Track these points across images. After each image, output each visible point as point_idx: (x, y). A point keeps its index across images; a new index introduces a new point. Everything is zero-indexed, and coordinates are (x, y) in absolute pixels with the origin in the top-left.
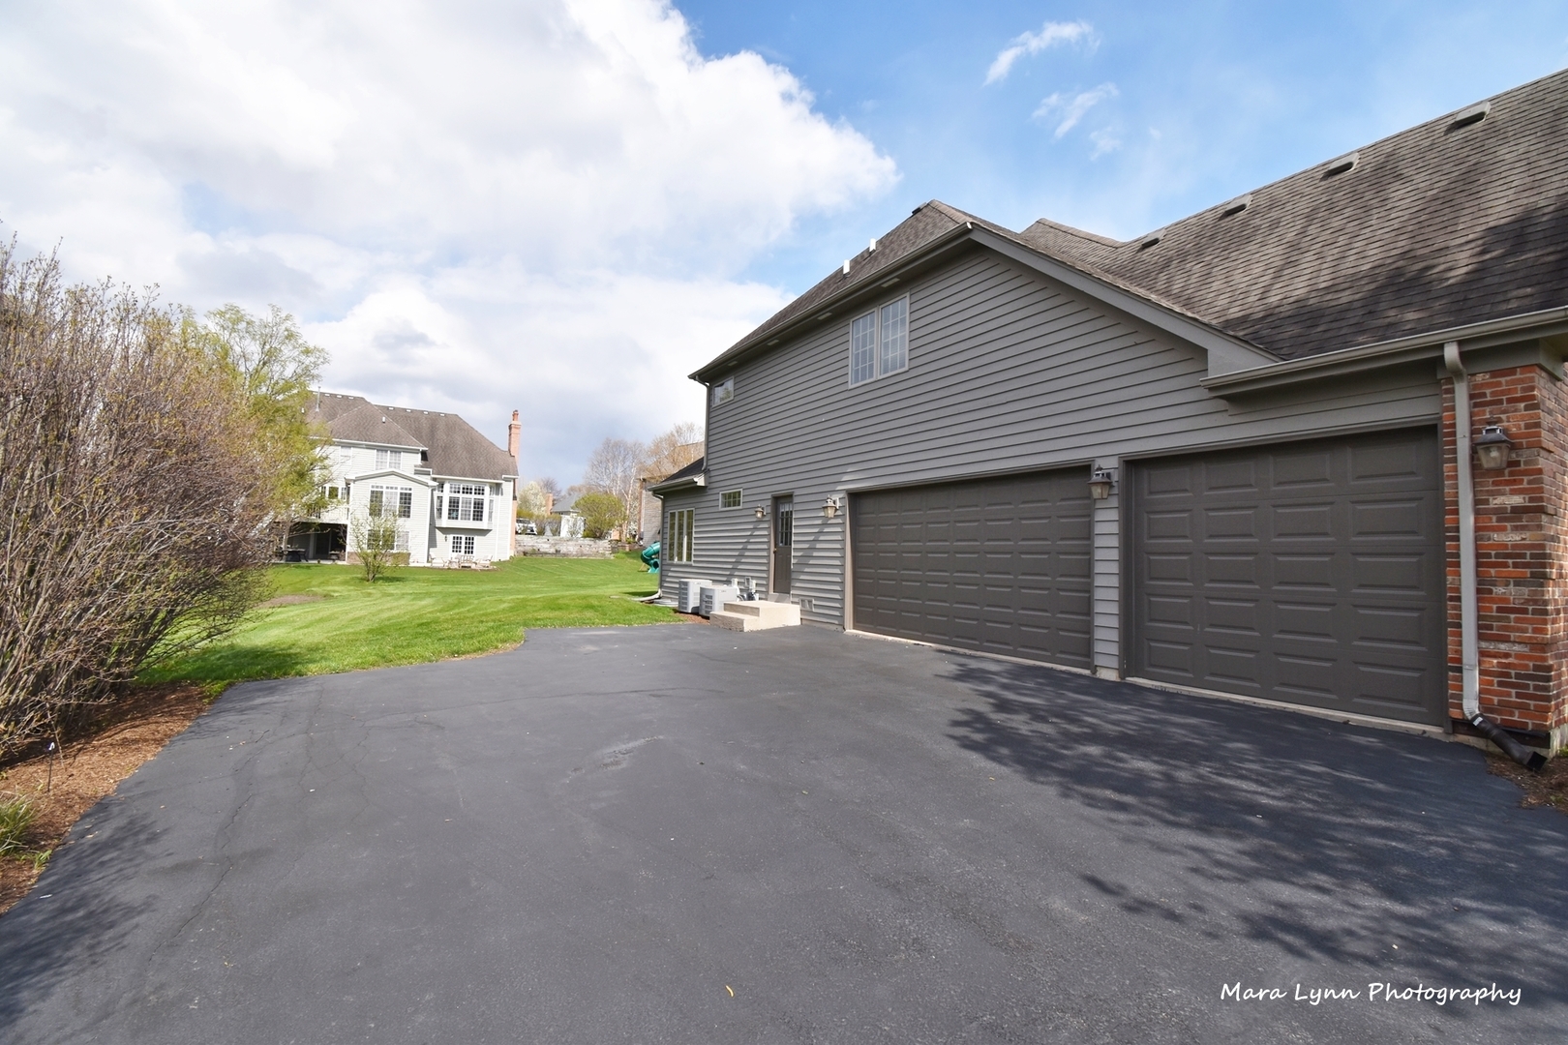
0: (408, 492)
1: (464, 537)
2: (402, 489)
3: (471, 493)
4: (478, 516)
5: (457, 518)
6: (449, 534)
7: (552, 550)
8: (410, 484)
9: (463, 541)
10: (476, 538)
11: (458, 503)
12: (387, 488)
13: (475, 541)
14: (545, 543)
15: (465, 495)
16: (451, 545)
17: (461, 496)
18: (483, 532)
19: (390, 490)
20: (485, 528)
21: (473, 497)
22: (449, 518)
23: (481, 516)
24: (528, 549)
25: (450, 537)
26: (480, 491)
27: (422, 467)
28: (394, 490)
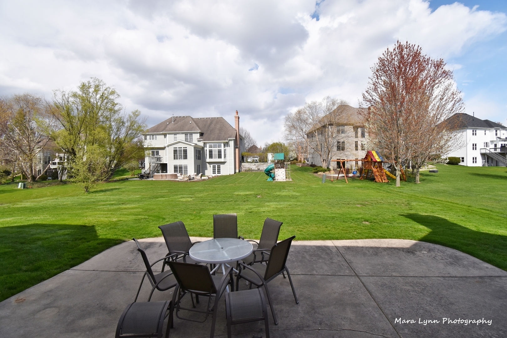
0: (186, 149)
1: (216, 165)
2: (184, 148)
3: (217, 147)
4: (220, 156)
5: (212, 158)
6: (211, 164)
7: (257, 169)
8: (185, 146)
9: (216, 167)
10: (221, 165)
11: (212, 152)
12: (179, 148)
13: (221, 167)
14: (254, 166)
15: (215, 148)
16: (212, 169)
17: (213, 149)
18: (224, 163)
19: (180, 149)
20: (223, 161)
21: (217, 148)
22: (209, 158)
23: (221, 156)
24: (247, 169)
25: (212, 166)
26: (220, 146)
27: (200, 138)
28: (181, 149)
